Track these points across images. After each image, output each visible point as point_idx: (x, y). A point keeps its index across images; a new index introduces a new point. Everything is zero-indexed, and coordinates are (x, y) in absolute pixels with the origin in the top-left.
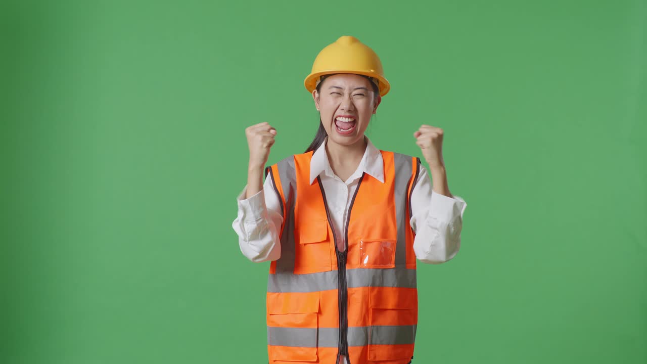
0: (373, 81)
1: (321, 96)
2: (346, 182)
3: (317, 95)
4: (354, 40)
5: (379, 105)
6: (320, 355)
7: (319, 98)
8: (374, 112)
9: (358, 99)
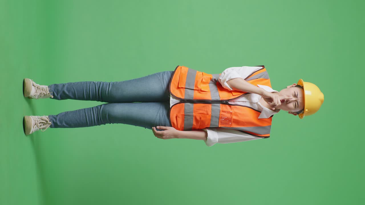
0: (303, 111)
1: (293, 88)
2: (259, 102)
3: (294, 86)
4: (322, 102)
5: (293, 115)
6: (182, 90)
7: (293, 86)
8: (289, 112)
9: (293, 105)
